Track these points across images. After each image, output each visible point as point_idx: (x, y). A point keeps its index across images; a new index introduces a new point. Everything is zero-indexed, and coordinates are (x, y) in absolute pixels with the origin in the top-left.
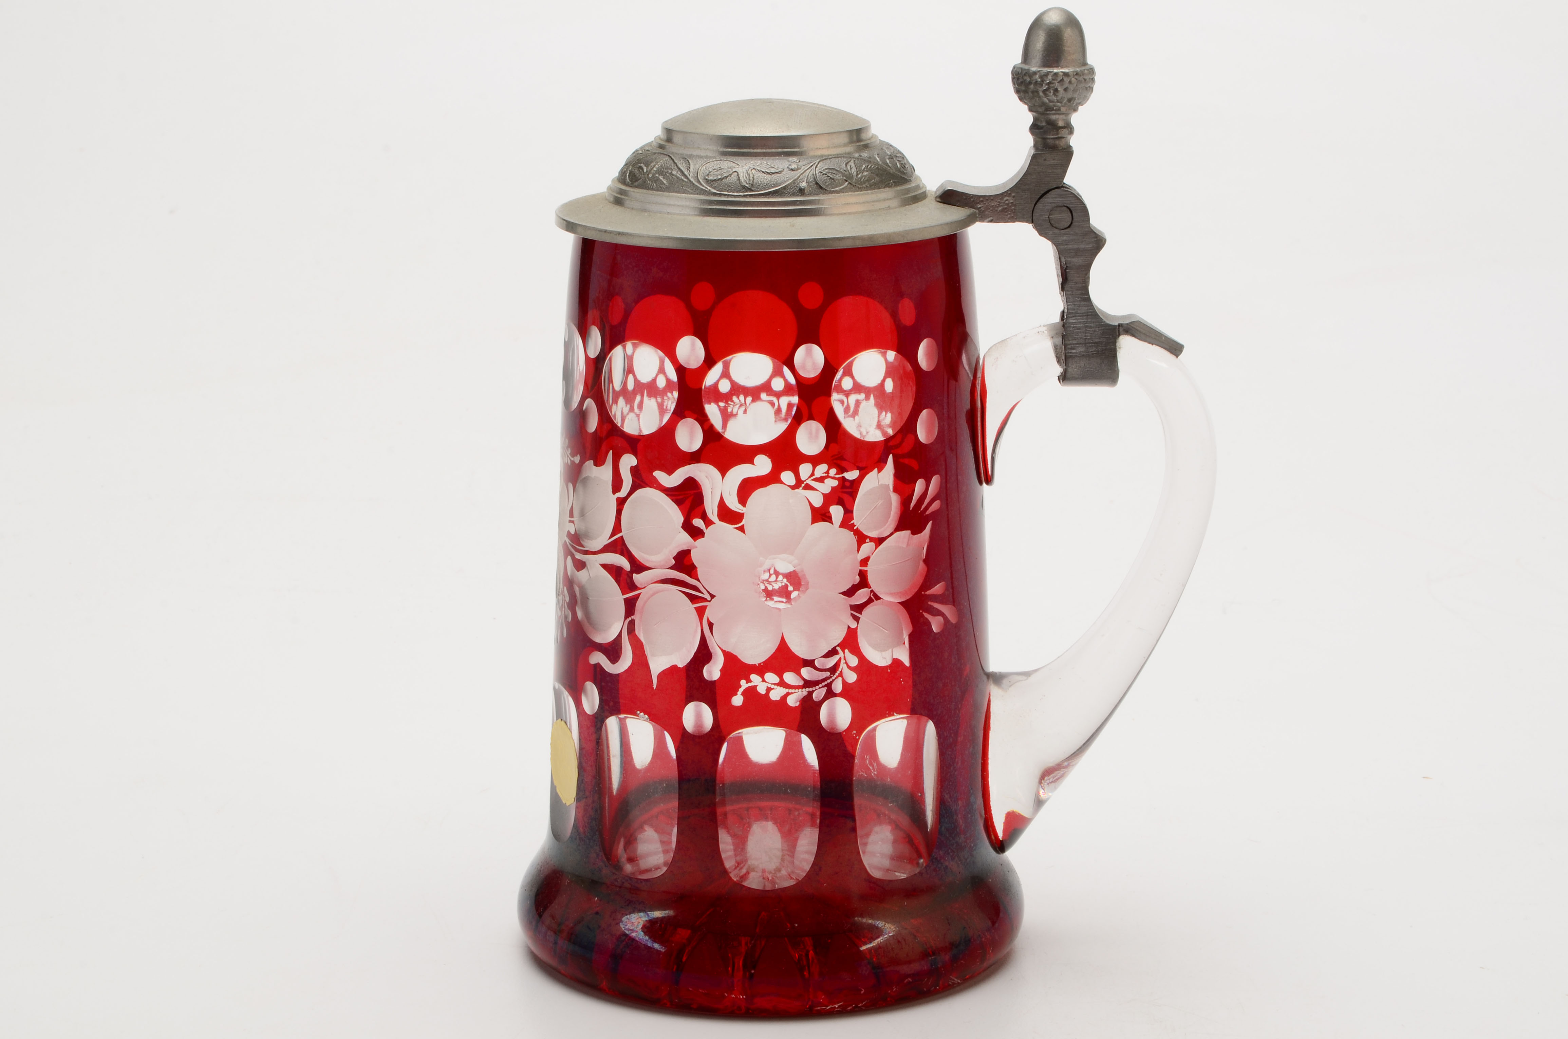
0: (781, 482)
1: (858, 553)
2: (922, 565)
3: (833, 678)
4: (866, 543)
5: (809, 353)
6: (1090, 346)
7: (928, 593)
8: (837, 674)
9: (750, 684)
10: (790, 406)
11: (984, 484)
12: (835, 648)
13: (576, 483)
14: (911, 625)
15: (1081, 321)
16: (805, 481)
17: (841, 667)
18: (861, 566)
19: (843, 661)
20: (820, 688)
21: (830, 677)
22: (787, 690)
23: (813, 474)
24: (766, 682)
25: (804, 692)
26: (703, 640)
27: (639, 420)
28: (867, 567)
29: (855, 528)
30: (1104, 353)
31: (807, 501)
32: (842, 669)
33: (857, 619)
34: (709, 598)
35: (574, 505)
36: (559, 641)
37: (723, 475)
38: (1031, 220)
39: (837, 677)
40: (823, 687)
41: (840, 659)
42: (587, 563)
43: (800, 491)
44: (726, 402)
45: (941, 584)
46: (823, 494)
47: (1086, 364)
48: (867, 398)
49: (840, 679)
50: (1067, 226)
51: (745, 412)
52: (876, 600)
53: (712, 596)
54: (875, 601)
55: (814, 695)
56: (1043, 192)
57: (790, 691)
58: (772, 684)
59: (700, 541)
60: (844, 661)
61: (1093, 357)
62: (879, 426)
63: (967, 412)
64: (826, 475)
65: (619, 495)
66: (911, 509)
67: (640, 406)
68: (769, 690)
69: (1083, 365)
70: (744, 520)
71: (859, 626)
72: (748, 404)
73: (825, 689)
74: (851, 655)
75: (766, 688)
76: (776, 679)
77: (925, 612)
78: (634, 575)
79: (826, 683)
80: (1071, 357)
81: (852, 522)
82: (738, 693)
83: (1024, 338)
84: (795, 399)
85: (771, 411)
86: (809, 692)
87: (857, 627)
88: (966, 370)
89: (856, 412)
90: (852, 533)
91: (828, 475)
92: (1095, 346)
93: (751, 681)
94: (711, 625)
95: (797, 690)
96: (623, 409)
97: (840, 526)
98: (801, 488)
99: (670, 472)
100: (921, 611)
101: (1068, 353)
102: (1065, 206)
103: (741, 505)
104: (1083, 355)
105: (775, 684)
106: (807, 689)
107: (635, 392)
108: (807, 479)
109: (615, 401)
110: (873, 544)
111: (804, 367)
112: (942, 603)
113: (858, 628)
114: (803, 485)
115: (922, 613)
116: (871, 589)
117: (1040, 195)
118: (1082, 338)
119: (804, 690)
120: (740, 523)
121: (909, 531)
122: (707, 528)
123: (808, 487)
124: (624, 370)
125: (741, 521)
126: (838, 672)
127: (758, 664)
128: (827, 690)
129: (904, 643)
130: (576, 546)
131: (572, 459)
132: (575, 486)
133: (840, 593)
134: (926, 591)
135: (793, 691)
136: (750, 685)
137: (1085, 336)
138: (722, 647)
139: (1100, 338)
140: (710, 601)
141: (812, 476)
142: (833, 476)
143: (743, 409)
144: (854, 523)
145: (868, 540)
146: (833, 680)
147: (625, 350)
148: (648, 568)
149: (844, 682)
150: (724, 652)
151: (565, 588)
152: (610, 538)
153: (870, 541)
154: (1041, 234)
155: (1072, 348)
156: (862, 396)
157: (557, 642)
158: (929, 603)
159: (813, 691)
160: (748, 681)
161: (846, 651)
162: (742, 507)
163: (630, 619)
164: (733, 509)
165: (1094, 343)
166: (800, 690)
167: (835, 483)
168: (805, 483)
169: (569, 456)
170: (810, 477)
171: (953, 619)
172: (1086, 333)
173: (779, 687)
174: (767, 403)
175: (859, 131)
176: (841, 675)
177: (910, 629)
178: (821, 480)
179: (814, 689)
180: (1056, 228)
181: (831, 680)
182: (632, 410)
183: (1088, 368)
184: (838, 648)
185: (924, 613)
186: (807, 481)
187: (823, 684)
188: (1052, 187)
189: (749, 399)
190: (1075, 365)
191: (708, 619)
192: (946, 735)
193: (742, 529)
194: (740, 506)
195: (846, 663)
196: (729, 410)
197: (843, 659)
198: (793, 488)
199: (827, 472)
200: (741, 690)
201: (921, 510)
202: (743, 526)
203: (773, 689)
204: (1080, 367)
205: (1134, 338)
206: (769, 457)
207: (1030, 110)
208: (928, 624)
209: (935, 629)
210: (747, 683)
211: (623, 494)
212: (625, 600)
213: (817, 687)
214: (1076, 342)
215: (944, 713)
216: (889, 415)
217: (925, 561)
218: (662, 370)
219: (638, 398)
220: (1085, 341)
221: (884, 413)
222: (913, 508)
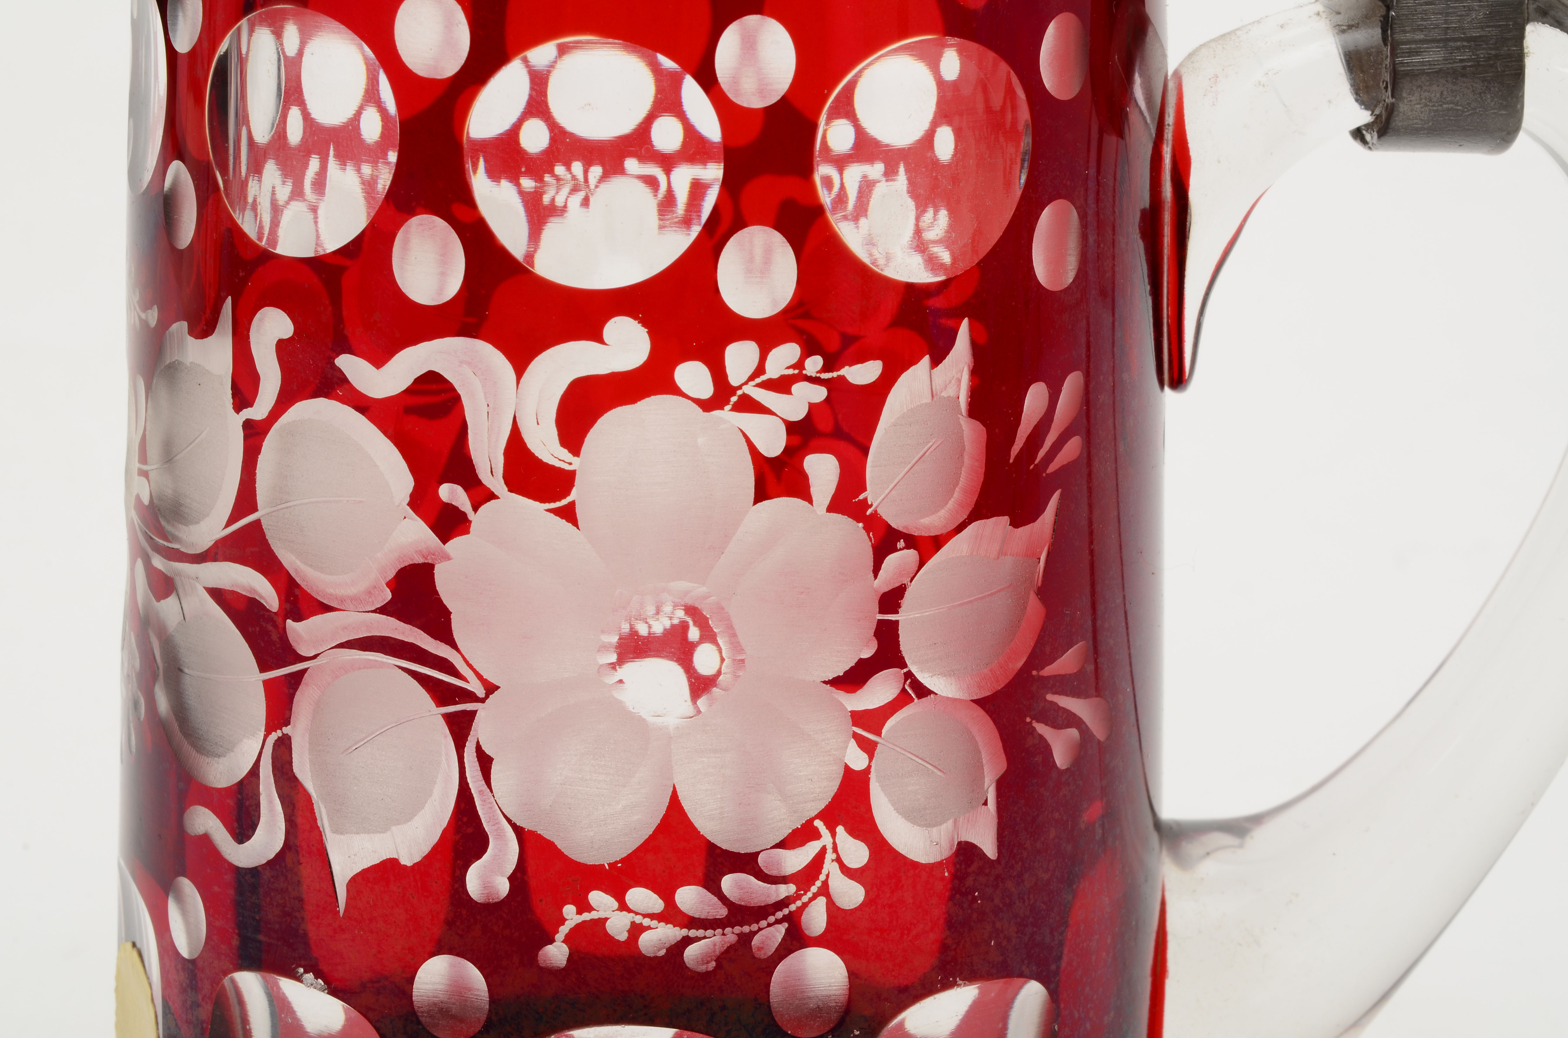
0: (675, 390)
1: (876, 577)
2: (1034, 604)
3: (805, 899)
4: (896, 550)
5: (749, 45)
6: (1458, 48)
7: (1048, 671)
8: (814, 889)
9: (586, 916)
10: (698, 189)
11: (1166, 388)
12: (810, 821)
13: (152, 379)
14: (1003, 756)
16: (740, 387)
17: (824, 871)
18: (881, 612)
19: (830, 856)
20: (769, 925)
21: (798, 897)
22: (684, 932)
23: (760, 370)
24: (629, 911)
25: (731, 935)
26: (464, 796)
27: (316, 218)
28: (897, 612)
29: (869, 512)
30: (1491, 66)
31: (744, 440)
32: (828, 876)
33: (869, 748)
34: (480, 692)
35: (147, 433)
36: (134, 750)
37: (520, 370)
39: (815, 897)
40: (778, 922)
41: (823, 850)
42: (178, 581)
43: (726, 415)
44: (539, 179)
45: (1076, 646)
46: (784, 421)
47: (1445, 93)
48: (890, 173)
49: (822, 901)
51: (586, 202)
52: (920, 696)
53: (491, 689)
54: (916, 700)
55: (756, 941)
57: (693, 933)
58: (645, 916)
59: (456, 544)
60: (834, 856)
61: (1463, 76)
62: (920, 245)
63: (1144, 212)
64: (796, 372)
65: (248, 413)
66: (1011, 461)
67: (320, 184)
68: (636, 930)
69: (1438, 95)
70: (574, 491)
71: (873, 764)
72: (592, 187)
73: (782, 929)
74: (850, 839)
75: (628, 927)
76: (654, 902)
77: (1038, 722)
78: (289, 622)
79: (786, 911)
80: (1407, 74)
81: (861, 497)
82: (557, 937)
83: (1282, 27)
84: (714, 172)
85: (648, 202)
86: (740, 935)
87: (869, 767)
88: (1140, 109)
89: (861, 209)
90: (861, 525)
91: (801, 372)
92: (1470, 47)
93: (589, 908)
94: (485, 762)
95: (709, 932)
96: (276, 189)
97: (831, 508)
98: (728, 408)
99: (379, 359)
100: (1028, 720)
101: (1402, 63)
103: (566, 451)
104: (1440, 70)
105: (652, 916)
106: (737, 929)
107: (307, 148)
108: (746, 383)
109: (257, 168)
110: (911, 555)
111: (735, 81)
112: (1076, 693)
113: (872, 770)
114: (734, 399)
115: (1030, 723)
116: (905, 670)
118: (1437, 27)
119: (728, 930)
120: (565, 497)
121: (1005, 520)
122: (475, 508)
123: (748, 405)
124: (279, 95)
125: (567, 493)
126: (818, 884)
127: (609, 864)
128: (787, 930)
129: (985, 803)
130: (155, 538)
131: (143, 316)
132: (151, 383)
133: (825, 682)
134: (1043, 668)
135: (700, 933)
136: (588, 919)
137: (1446, 22)
138: (514, 820)
139: (1482, 28)
140: (483, 701)
141: (758, 376)
142: (814, 375)
143: (581, 195)
144: (866, 499)
145: (901, 544)
146: (805, 905)
147: (282, 44)
148: (327, 609)
149: (833, 909)
150: (518, 830)
151: (132, 633)
152: (228, 524)
153: (907, 547)
155: (1411, 53)
156: (876, 170)
157: (130, 751)
158: (1050, 697)
159: (754, 933)
160: (584, 906)
161: (840, 830)
162: (570, 455)
163: (279, 733)
164: (545, 460)
165: (1470, 39)
166: (719, 931)
167: (819, 394)
168: (739, 392)
169: (138, 308)
170: (752, 378)
171: (1098, 731)
172: (1448, 14)
173: (662, 924)
174: (636, 181)
176: (825, 891)
177: (1002, 766)
178: (782, 385)
179: (754, 927)
181: (799, 903)
182: (297, 193)
183: (1451, 102)
184: (818, 823)
185: (1035, 725)
186: (744, 387)
187: (779, 915)
189: (596, 171)
190: (1417, 94)
191: (479, 748)
192: (1077, 1016)
193: (569, 514)
194: (565, 454)
195: (839, 860)
196: (546, 199)
197: (829, 850)
198: (707, 405)
199: (799, 365)
200: (564, 930)
201: (1037, 462)
202: (572, 504)
203: (649, 928)
204: (1430, 101)
205: (1558, 30)
206: (644, 323)
208: (1046, 750)
209: (1061, 758)
210: (579, 912)
211: (259, 411)
212: (266, 683)
213: (763, 923)
214: (1422, 37)
215: (1075, 964)
216: (943, 214)
217: (1042, 592)
218: (372, 96)
219: (314, 164)
220: (1446, 34)
221: (929, 214)
222: (1017, 457)
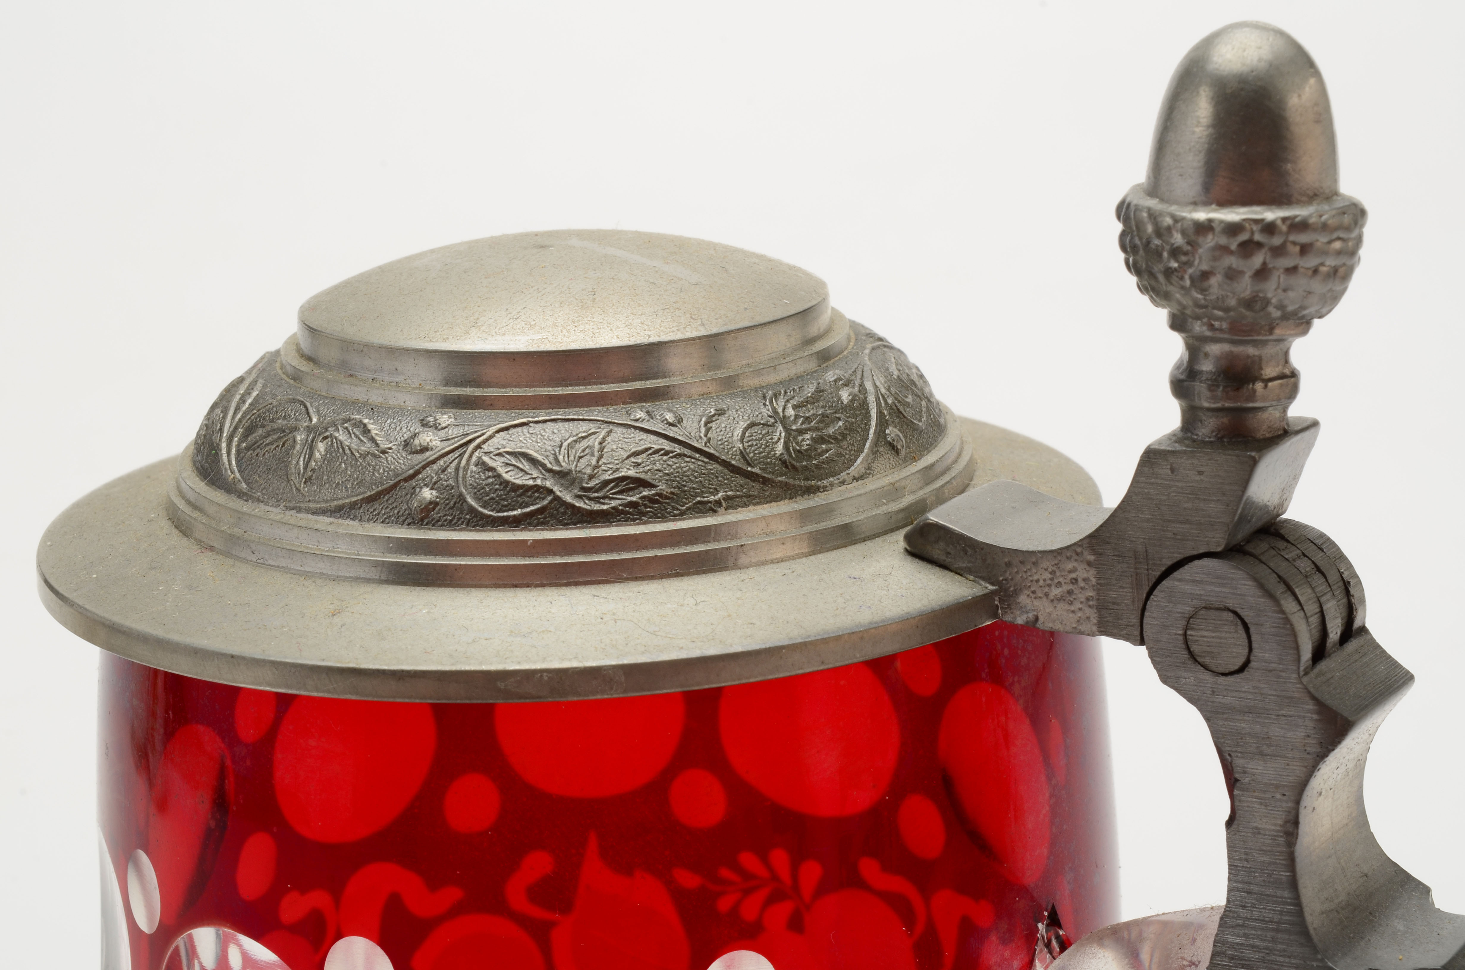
15: (1257, 942)
38: (1137, 632)
50: (1237, 667)
56: (1169, 563)
102: (1228, 609)
117: (1163, 569)
154: (1165, 679)
175: (805, 315)
180: (1205, 667)
188: (1195, 553)
207: (1177, 324)
